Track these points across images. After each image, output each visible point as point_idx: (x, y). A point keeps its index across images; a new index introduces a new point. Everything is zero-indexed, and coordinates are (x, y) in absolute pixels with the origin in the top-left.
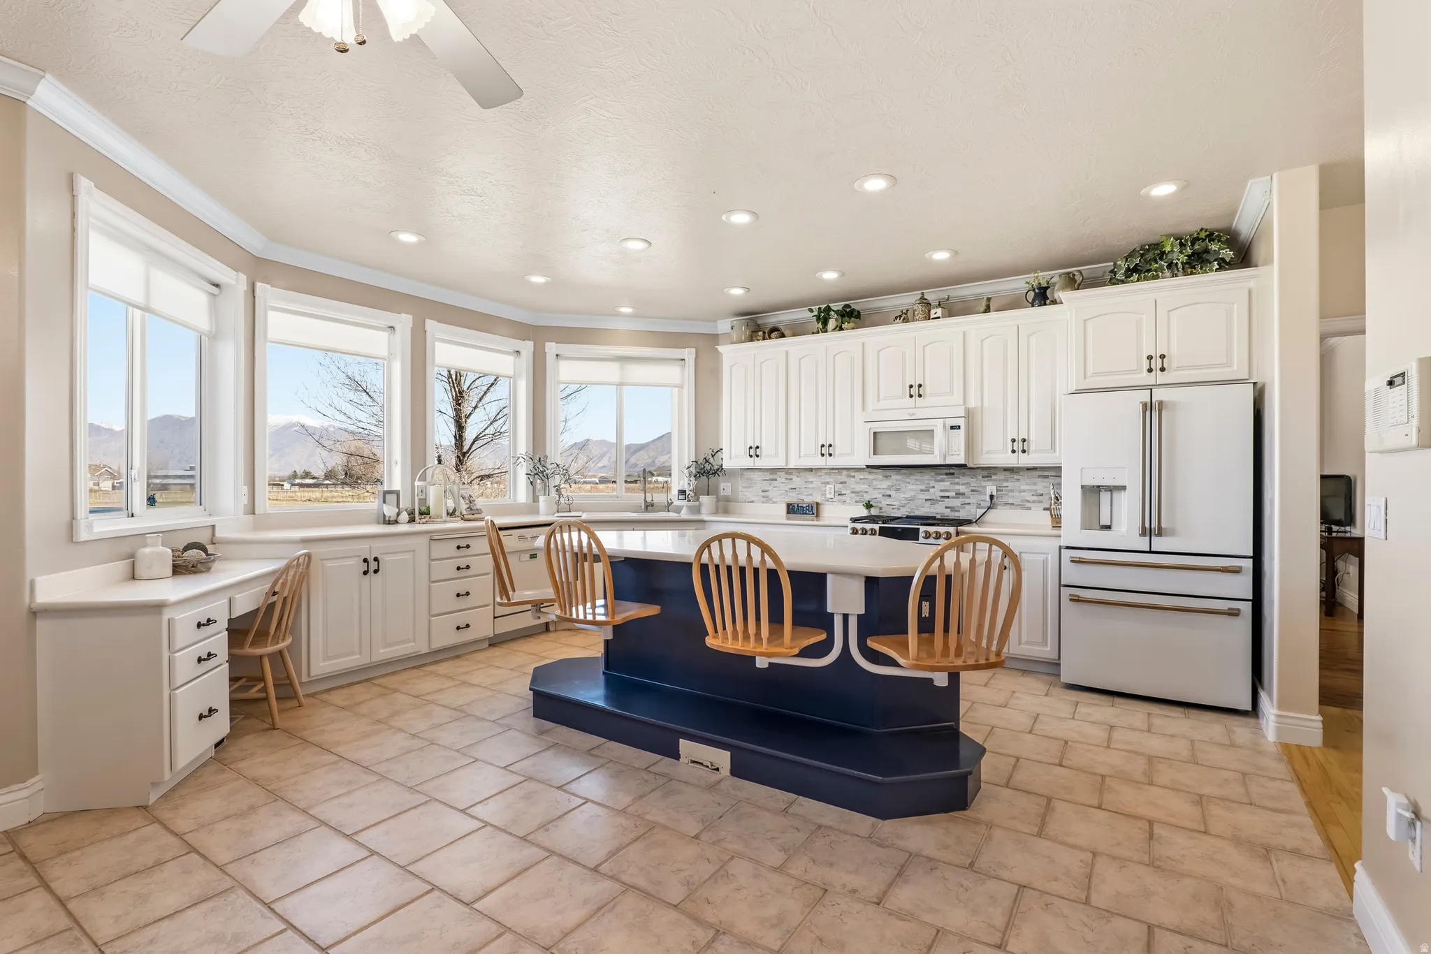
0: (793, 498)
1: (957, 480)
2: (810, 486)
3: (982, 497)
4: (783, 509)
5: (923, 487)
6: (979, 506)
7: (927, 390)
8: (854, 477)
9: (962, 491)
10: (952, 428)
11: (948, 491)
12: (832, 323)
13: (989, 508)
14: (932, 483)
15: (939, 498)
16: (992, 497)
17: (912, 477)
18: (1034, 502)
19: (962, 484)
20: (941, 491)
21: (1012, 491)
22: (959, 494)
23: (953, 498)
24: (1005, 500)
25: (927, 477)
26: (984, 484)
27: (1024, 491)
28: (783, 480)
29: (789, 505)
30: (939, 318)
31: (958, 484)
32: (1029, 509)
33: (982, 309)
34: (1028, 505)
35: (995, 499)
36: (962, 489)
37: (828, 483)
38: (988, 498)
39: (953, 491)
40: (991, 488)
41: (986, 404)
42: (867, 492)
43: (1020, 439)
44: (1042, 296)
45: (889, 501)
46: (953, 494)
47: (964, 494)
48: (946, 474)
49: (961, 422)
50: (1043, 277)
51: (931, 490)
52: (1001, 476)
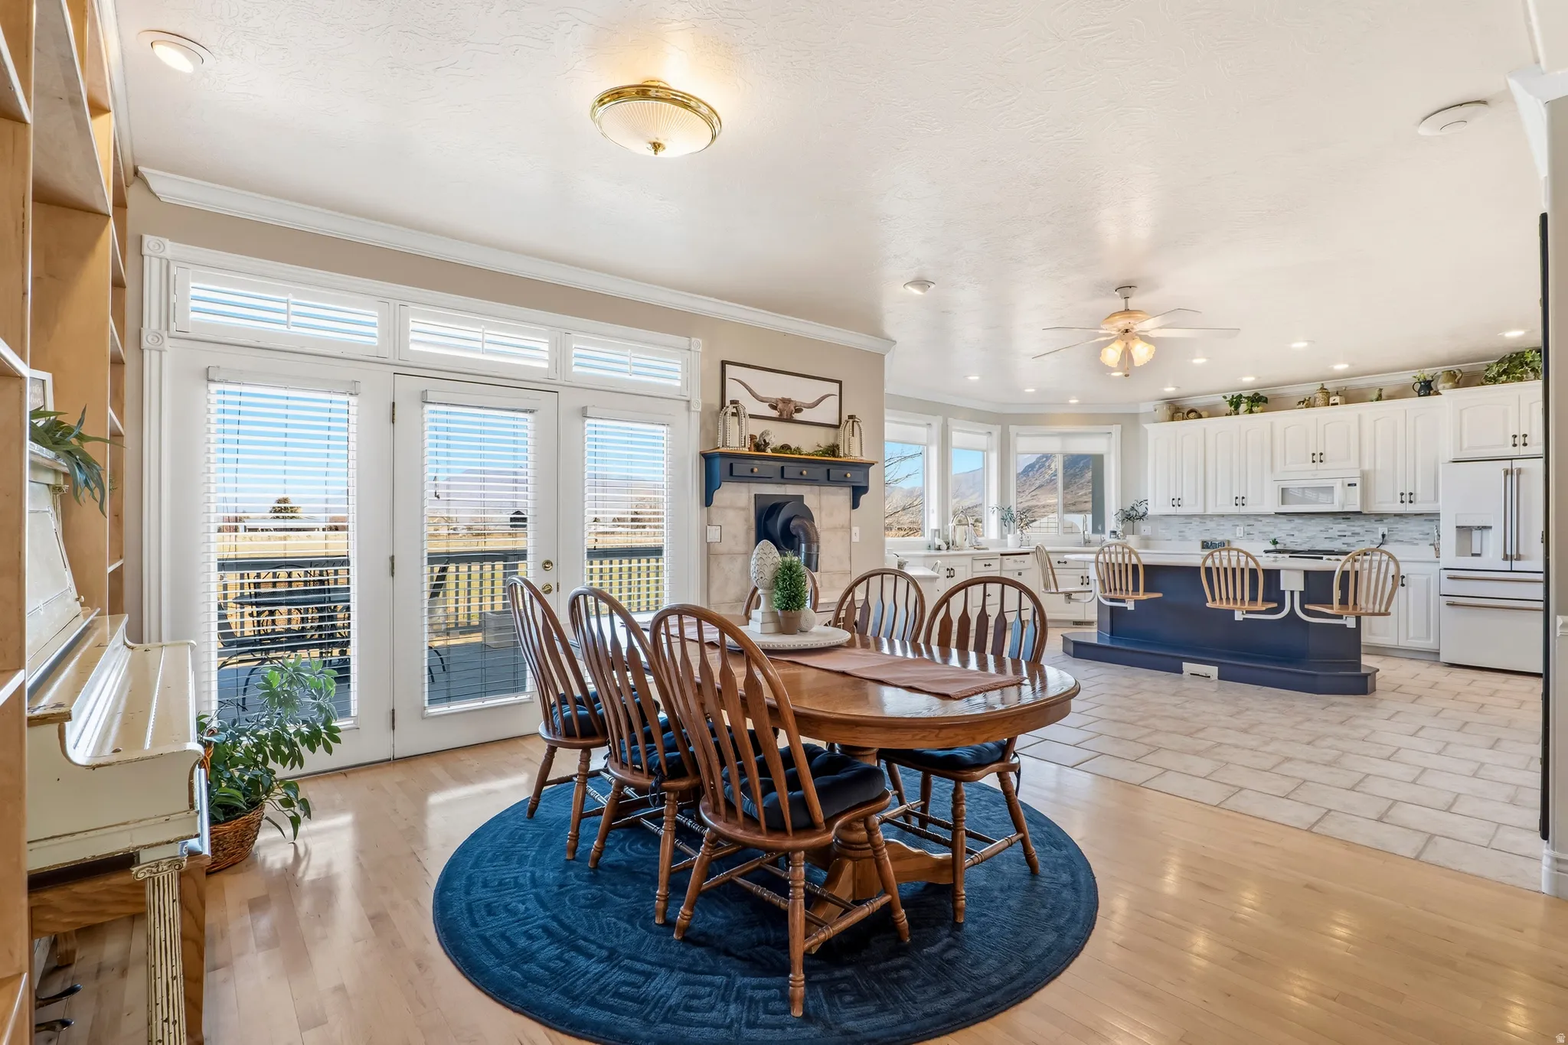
0: (1207, 537)
1: (1352, 523)
2: (1222, 527)
3: (1375, 536)
4: (1199, 545)
5: (1323, 529)
6: (1372, 542)
7: (1327, 457)
8: (1261, 521)
9: (1356, 532)
10: (1349, 485)
11: (1345, 531)
12: (1243, 407)
13: (1381, 544)
14: (1331, 526)
15: (1337, 537)
16: (1383, 536)
17: (1313, 521)
18: (1421, 539)
19: (1357, 526)
20: (1339, 531)
21: (1402, 531)
22: (1354, 534)
23: (1349, 536)
24: (1396, 537)
25: (1326, 522)
26: (1376, 526)
27: (1412, 531)
28: (1198, 523)
29: (1203, 542)
30: (1337, 404)
31: (1354, 526)
32: (1417, 544)
33: (1375, 396)
34: (1415, 542)
35: (1386, 538)
36: (1357, 530)
37: (1238, 526)
38: (1380, 537)
39: (1349, 531)
40: (1382, 529)
41: (1378, 467)
42: (1272, 532)
43: (1408, 493)
44: (1427, 388)
45: (1292, 539)
46: (1350, 534)
47: (1359, 534)
48: (1343, 519)
49: (1357, 481)
50: (1427, 373)
51: (1330, 531)
52: (1391, 520)
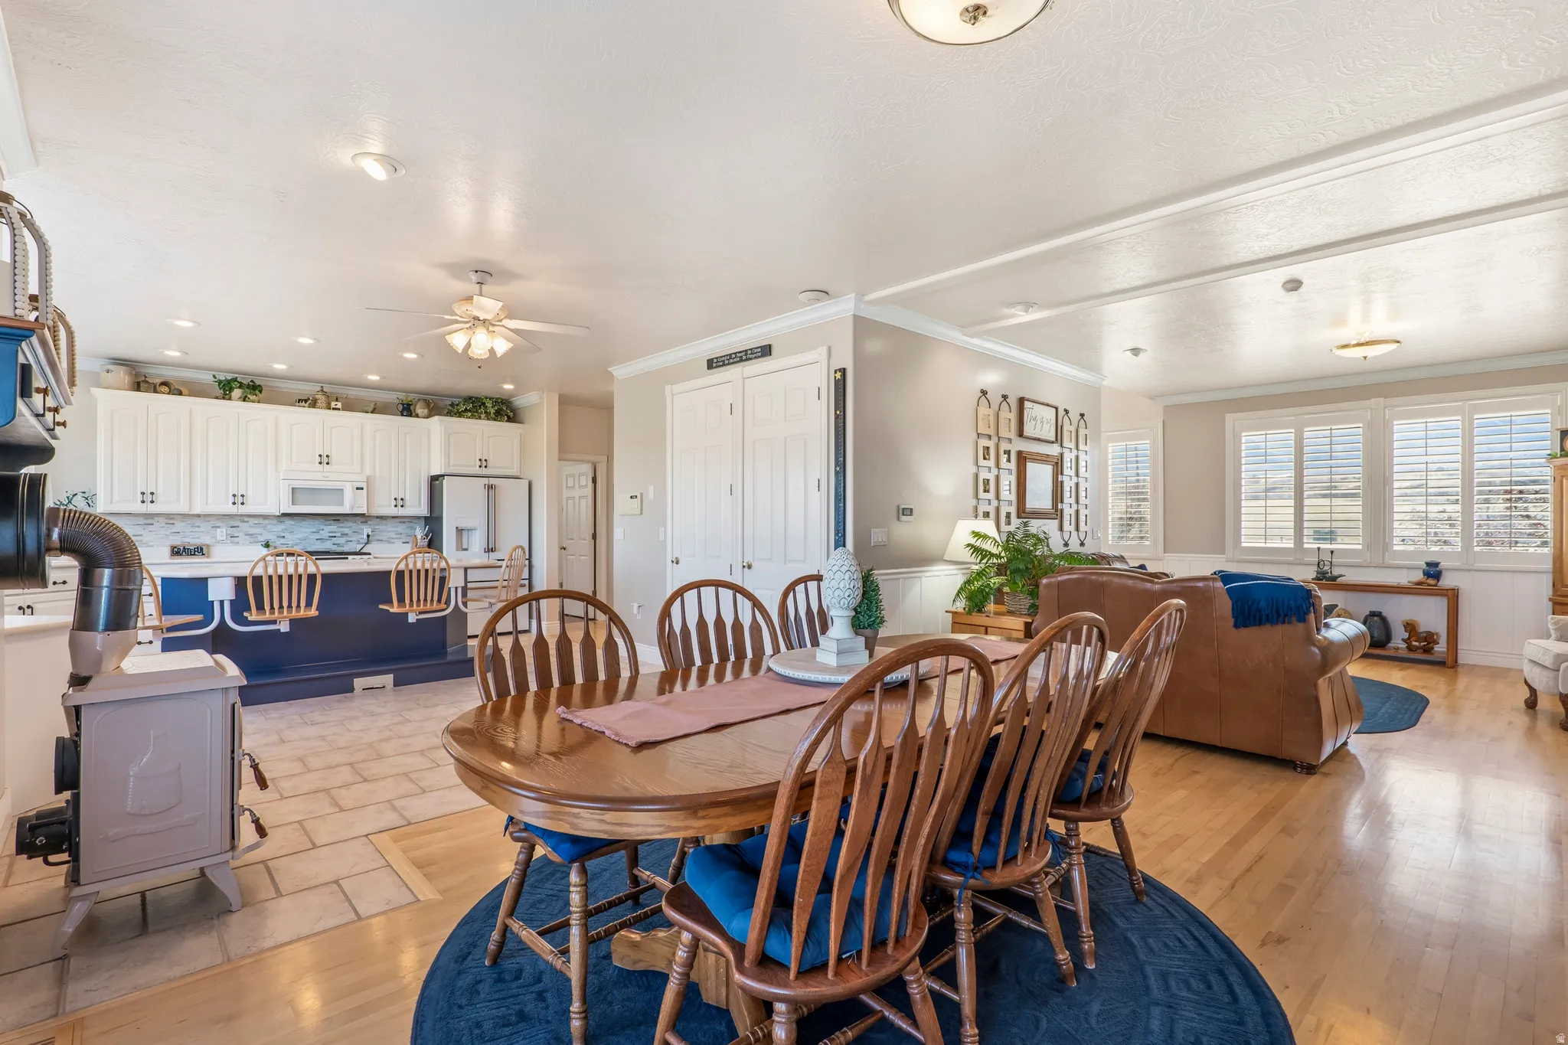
0: (178, 541)
1: (341, 525)
2: (197, 529)
3: (362, 536)
4: (167, 551)
5: (314, 530)
6: (359, 542)
7: (333, 460)
8: (248, 522)
9: (346, 532)
10: (357, 489)
11: (335, 532)
12: (237, 393)
13: (366, 544)
14: (322, 527)
15: (327, 538)
16: (368, 536)
17: (304, 522)
18: (396, 538)
19: (347, 527)
20: (329, 532)
21: (382, 531)
22: (344, 535)
23: (339, 537)
24: (377, 537)
25: (316, 524)
26: (362, 527)
27: (390, 531)
28: (163, 525)
29: (173, 548)
30: (339, 409)
31: (342, 527)
32: (394, 543)
33: (371, 409)
34: (392, 541)
35: (370, 538)
36: (346, 530)
37: (219, 527)
38: (365, 537)
39: (338, 532)
40: (367, 530)
41: (377, 474)
42: (261, 534)
44: (407, 410)
45: (282, 541)
46: (339, 535)
47: (347, 534)
48: (334, 520)
49: (364, 485)
50: (411, 397)
51: (321, 532)
52: (375, 521)
